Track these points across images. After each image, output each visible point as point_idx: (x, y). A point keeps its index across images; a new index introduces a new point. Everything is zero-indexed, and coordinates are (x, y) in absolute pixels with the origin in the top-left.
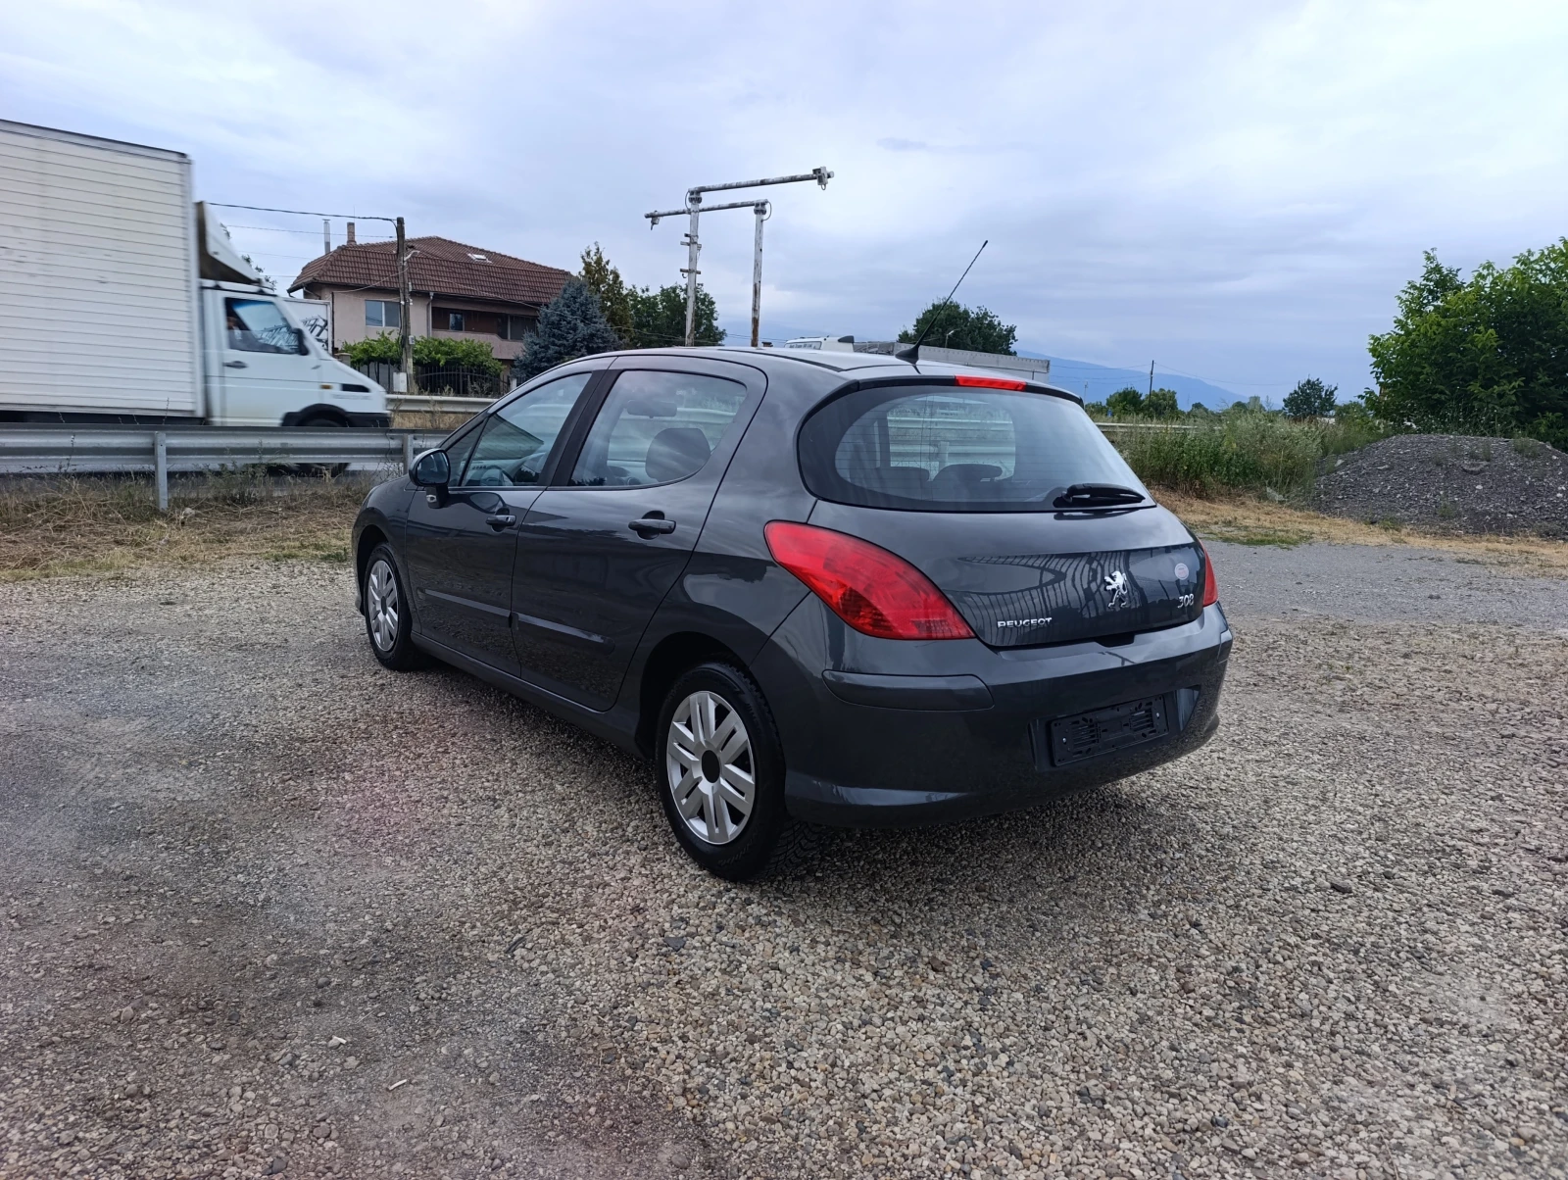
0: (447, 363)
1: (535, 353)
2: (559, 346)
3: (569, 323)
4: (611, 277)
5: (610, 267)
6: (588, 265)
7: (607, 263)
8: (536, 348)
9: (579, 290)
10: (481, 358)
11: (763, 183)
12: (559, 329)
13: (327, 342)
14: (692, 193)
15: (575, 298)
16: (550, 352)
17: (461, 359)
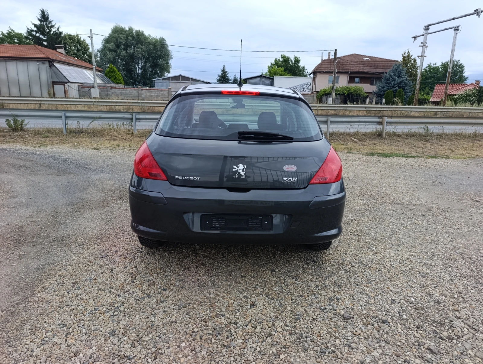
0: (348, 94)
1: (380, 89)
2: (389, 86)
3: (393, 78)
4: (413, 61)
5: (412, 58)
6: (404, 58)
7: (412, 56)
8: (380, 87)
9: (399, 67)
10: (359, 92)
11: (453, 19)
12: (389, 81)
13: (310, 90)
14: (426, 27)
15: (396, 69)
16: (385, 89)
17: (353, 93)
